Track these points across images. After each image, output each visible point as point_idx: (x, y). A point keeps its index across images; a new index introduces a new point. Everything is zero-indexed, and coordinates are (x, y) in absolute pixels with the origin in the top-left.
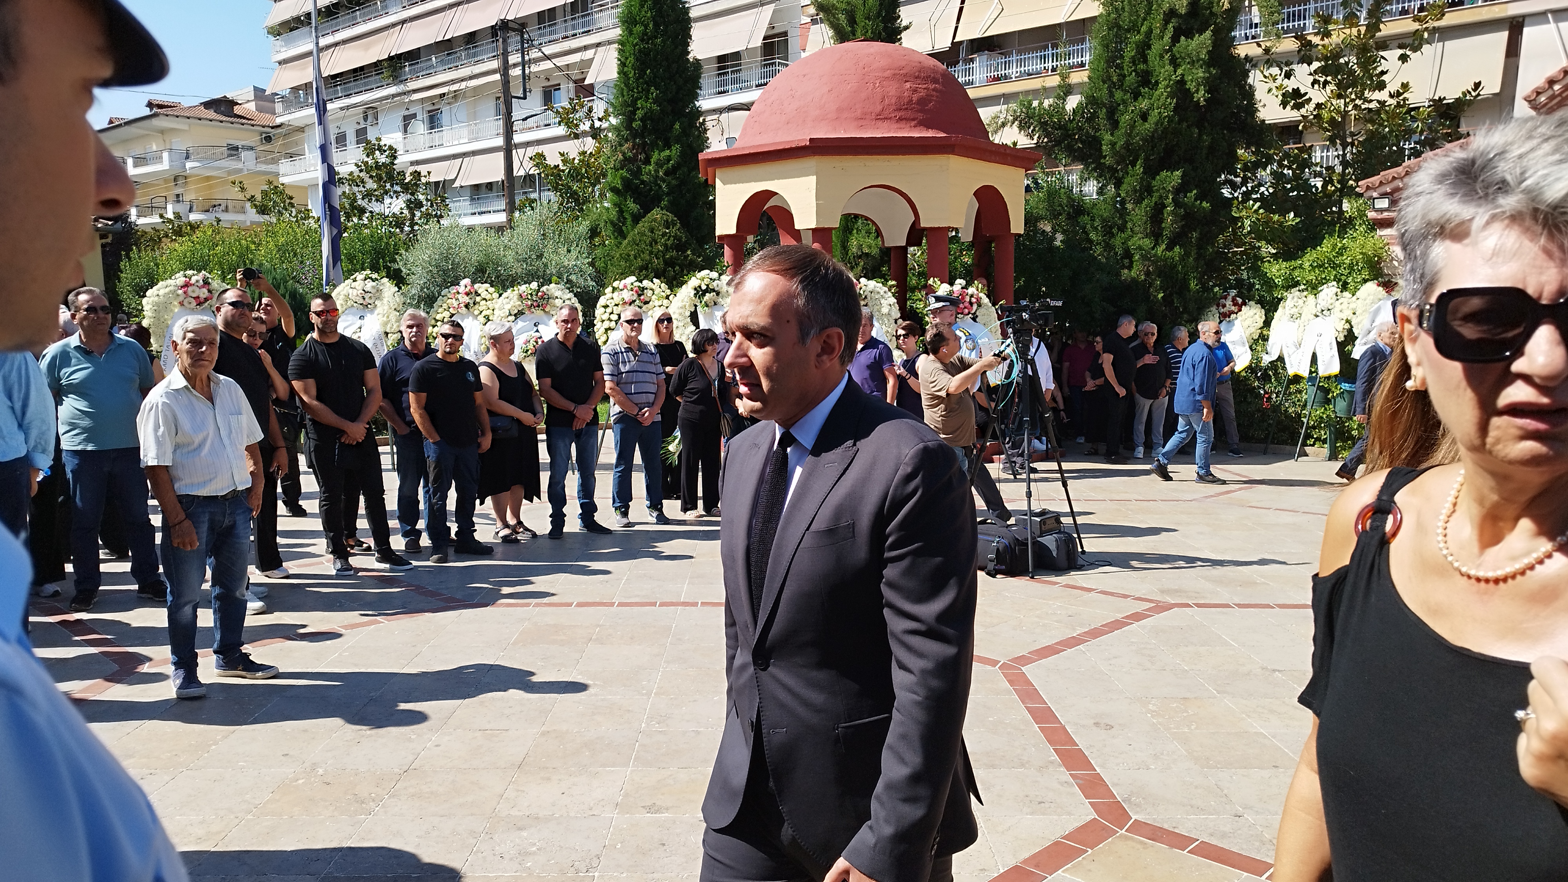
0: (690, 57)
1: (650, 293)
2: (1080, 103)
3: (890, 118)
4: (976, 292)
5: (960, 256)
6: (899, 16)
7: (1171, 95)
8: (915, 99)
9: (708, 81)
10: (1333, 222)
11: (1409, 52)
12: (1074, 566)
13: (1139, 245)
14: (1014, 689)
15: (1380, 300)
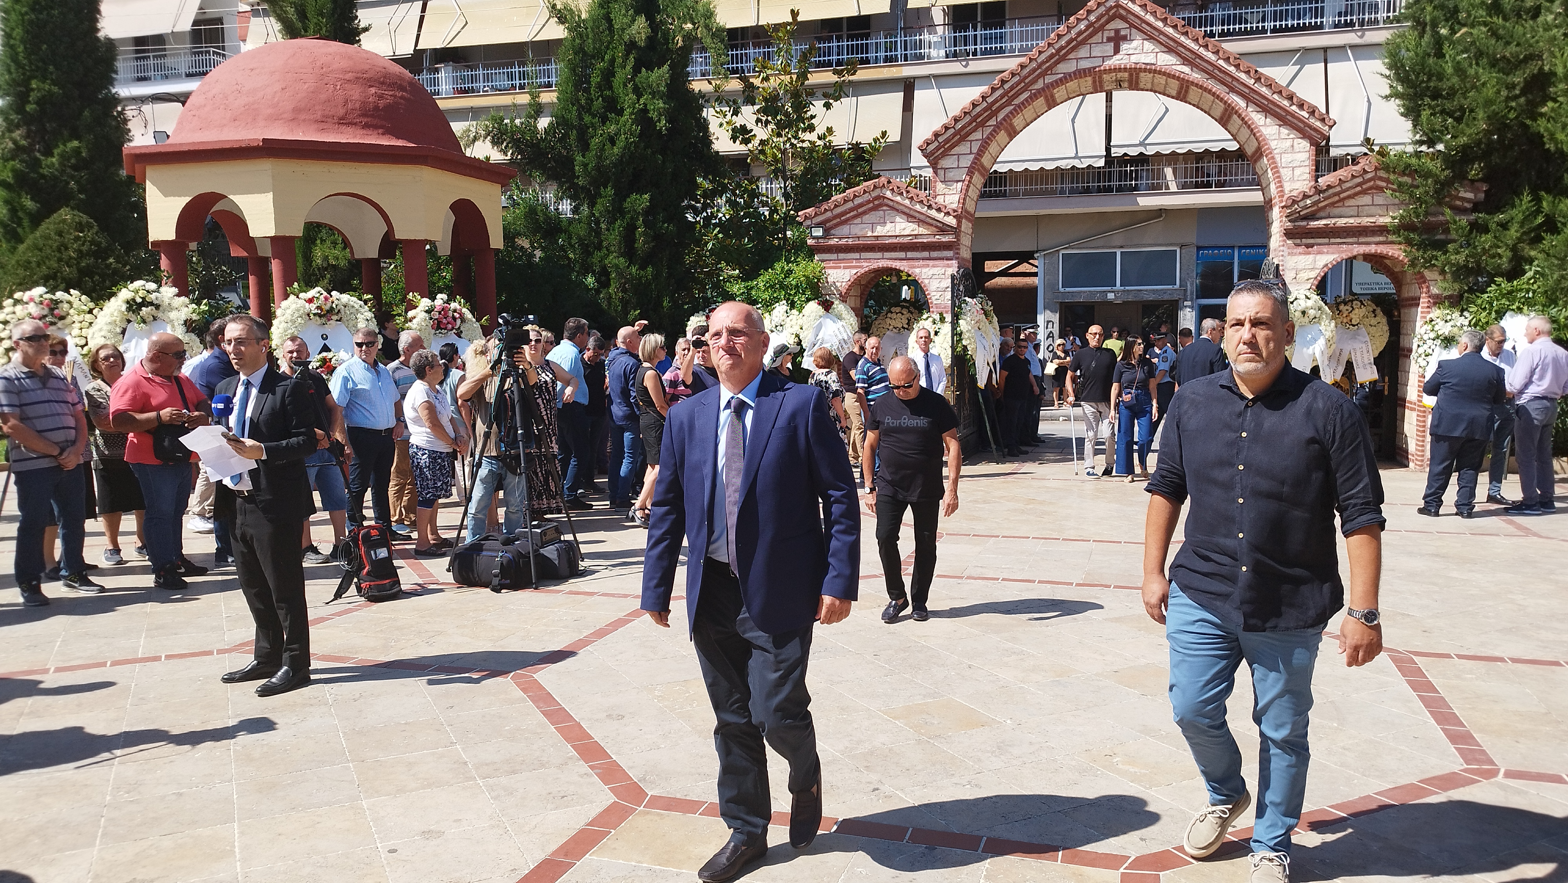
0: (101, 35)
1: (66, 306)
2: (551, 124)
3: (355, 124)
4: (458, 307)
5: (437, 272)
6: (357, 17)
7: (636, 122)
8: (381, 105)
9: (124, 65)
10: (780, 248)
11: (831, 101)
12: (575, 573)
13: (615, 264)
14: (528, 697)
15: (820, 317)
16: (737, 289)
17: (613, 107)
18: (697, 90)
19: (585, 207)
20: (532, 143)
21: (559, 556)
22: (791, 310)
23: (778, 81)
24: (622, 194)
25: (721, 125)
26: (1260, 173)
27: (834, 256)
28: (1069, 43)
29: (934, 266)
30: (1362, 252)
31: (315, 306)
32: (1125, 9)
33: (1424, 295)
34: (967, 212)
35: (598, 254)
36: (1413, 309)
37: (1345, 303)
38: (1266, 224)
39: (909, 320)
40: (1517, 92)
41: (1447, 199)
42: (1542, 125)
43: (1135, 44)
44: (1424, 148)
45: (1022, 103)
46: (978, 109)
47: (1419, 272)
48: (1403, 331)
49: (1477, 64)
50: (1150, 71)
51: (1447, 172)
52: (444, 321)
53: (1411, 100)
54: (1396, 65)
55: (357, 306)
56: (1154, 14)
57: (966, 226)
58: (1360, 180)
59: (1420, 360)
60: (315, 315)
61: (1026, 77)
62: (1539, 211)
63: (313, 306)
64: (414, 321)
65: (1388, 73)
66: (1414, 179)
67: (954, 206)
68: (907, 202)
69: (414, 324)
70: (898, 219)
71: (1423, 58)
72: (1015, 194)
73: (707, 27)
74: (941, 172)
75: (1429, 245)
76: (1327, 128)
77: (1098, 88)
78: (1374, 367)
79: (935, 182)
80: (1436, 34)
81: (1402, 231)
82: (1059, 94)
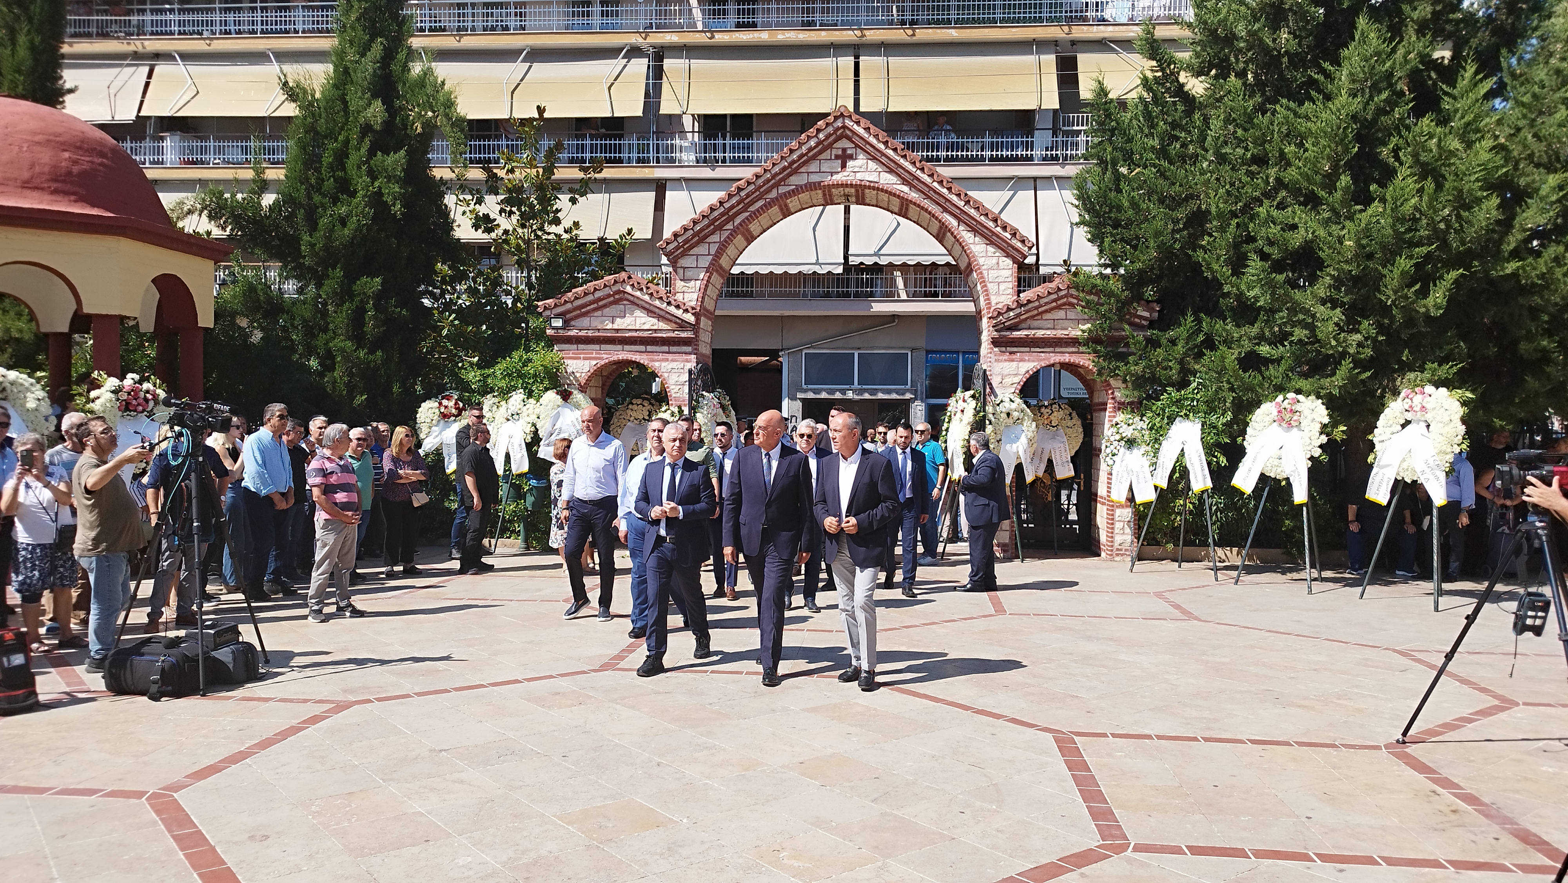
2: (276, 202)
3: (42, 189)
4: (152, 388)
5: (139, 349)
6: (61, 77)
7: (369, 204)
8: (75, 171)
10: (520, 336)
11: (577, 196)
12: (254, 676)
13: (341, 347)
14: (161, 819)
15: (559, 406)
16: (473, 376)
17: (345, 188)
18: (438, 177)
19: (312, 288)
20: (254, 220)
21: (234, 659)
22: (528, 398)
23: (524, 174)
24: (351, 277)
25: (464, 213)
26: (972, 286)
27: (574, 347)
28: (801, 156)
29: (673, 361)
30: (1057, 361)
32: (850, 130)
33: (1110, 401)
34: (707, 310)
35: (322, 337)
36: (1102, 413)
37: (1046, 407)
38: (978, 332)
40: (1181, 226)
41: (1127, 317)
42: (1200, 255)
43: (859, 162)
44: (1108, 271)
45: (758, 210)
46: (716, 213)
47: (1106, 381)
48: (1095, 433)
49: (1150, 201)
50: (874, 188)
51: (1126, 293)
52: (134, 402)
53: (1096, 228)
54: (1083, 198)
55: (27, 384)
56: (876, 136)
57: (705, 323)
58: (1054, 296)
59: (1108, 459)
61: (761, 187)
62: (1199, 330)
64: (98, 402)
65: (1077, 203)
66: (1100, 298)
67: (693, 304)
68: (646, 297)
69: (96, 406)
70: (638, 313)
71: (1105, 191)
72: (761, 295)
73: (447, 115)
74: (681, 271)
75: (1113, 356)
76: (1026, 249)
77: (828, 200)
78: (1071, 465)
79: (675, 280)
80: (1116, 172)
81: (1090, 344)
82: (793, 204)
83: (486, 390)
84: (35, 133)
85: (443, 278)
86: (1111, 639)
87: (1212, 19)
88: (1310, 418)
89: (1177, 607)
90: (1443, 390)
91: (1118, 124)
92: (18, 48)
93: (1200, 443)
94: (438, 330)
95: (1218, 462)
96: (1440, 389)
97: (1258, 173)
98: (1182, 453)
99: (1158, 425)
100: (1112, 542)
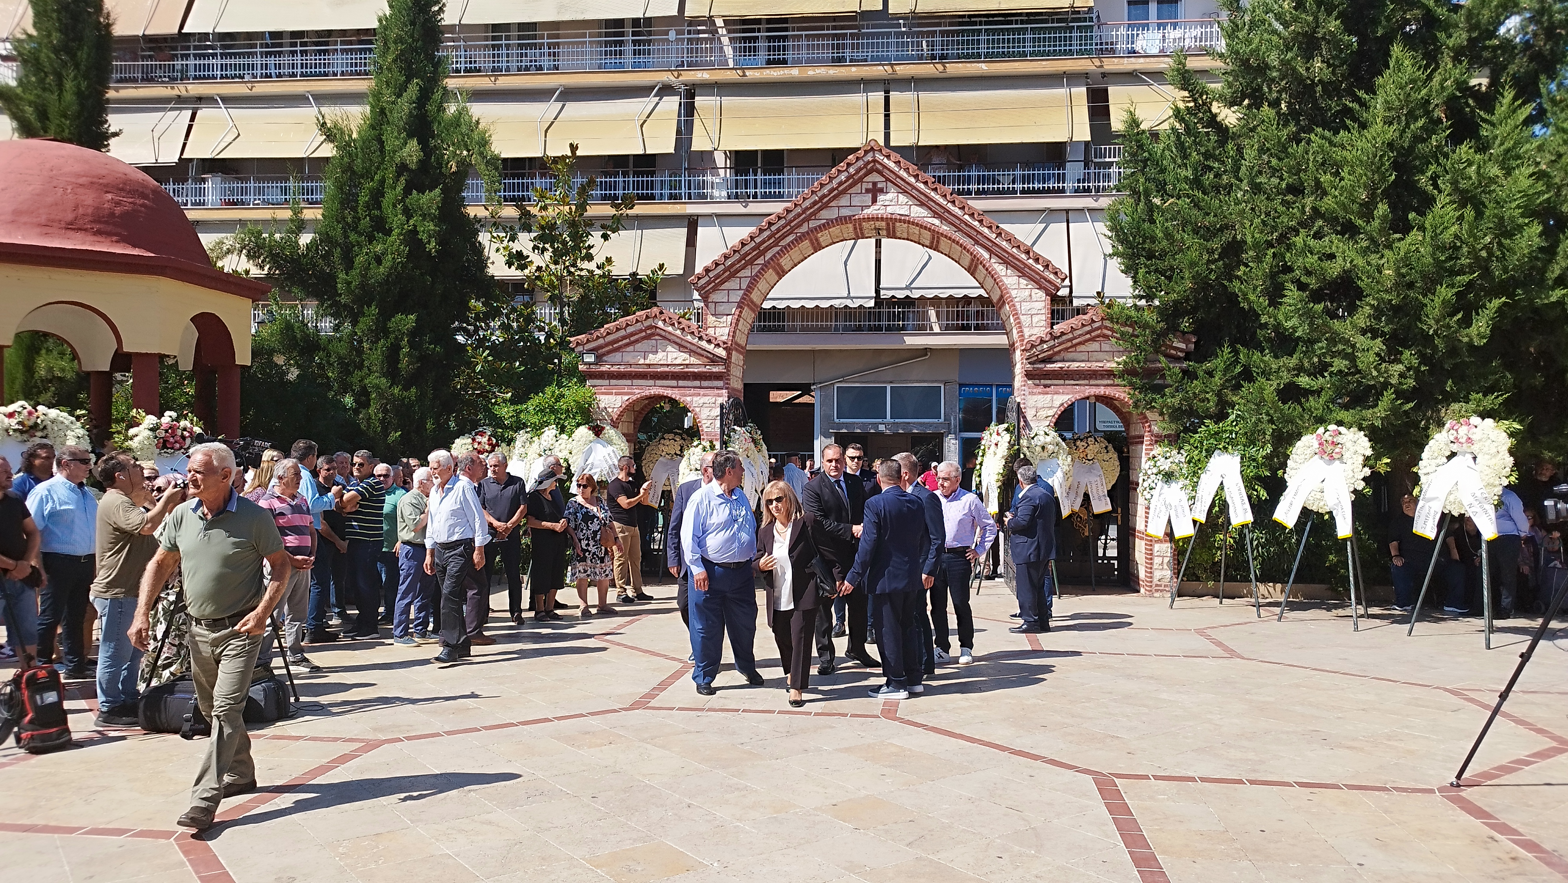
2: (314, 241)
3: (86, 230)
4: (189, 425)
5: (177, 386)
6: (107, 121)
7: (404, 242)
8: (118, 212)
10: (553, 372)
11: (609, 233)
12: (284, 715)
13: (376, 384)
14: (189, 860)
15: (591, 442)
16: (505, 412)
17: (381, 227)
18: (472, 215)
19: (347, 326)
20: (292, 258)
22: (560, 434)
23: (557, 211)
24: (386, 314)
25: (498, 250)
26: (1004, 318)
27: (606, 382)
28: (831, 191)
29: (704, 395)
30: (1092, 393)
31: (16, 421)
32: (881, 164)
33: (1147, 434)
34: (739, 345)
35: (358, 374)
36: (1140, 446)
37: (1082, 440)
38: (1011, 365)
39: (682, 447)
40: (1216, 257)
41: (1163, 348)
42: (1236, 286)
43: (889, 196)
44: (1143, 302)
45: (788, 245)
46: (747, 248)
47: (1142, 413)
48: (1132, 466)
49: (1184, 231)
50: (905, 222)
51: (1162, 324)
52: (171, 440)
53: (1130, 259)
54: (1116, 228)
55: (67, 422)
56: (907, 170)
57: (737, 358)
58: (1088, 328)
59: (1145, 493)
60: (15, 430)
61: (791, 221)
62: (1237, 362)
63: (13, 422)
64: (136, 439)
65: (1110, 234)
66: (1134, 329)
67: (724, 338)
68: (678, 332)
69: (135, 444)
70: (670, 348)
71: (1139, 222)
72: (793, 329)
73: (481, 154)
74: (711, 306)
75: (1149, 389)
76: (1059, 281)
77: (859, 235)
78: (1108, 499)
79: (707, 314)
80: (1149, 203)
81: (1126, 376)
82: (824, 238)
83: (519, 426)
84: (79, 176)
85: (477, 314)
86: (1151, 678)
87: (1243, 49)
88: (1352, 449)
89: (1219, 644)
90: (1489, 421)
91: (1150, 154)
92: (65, 93)
93: (1240, 477)
94: (471, 366)
95: (1258, 496)
96: (1486, 420)
97: (1294, 203)
98: (1221, 487)
99: (1196, 458)
100: (1151, 577)
